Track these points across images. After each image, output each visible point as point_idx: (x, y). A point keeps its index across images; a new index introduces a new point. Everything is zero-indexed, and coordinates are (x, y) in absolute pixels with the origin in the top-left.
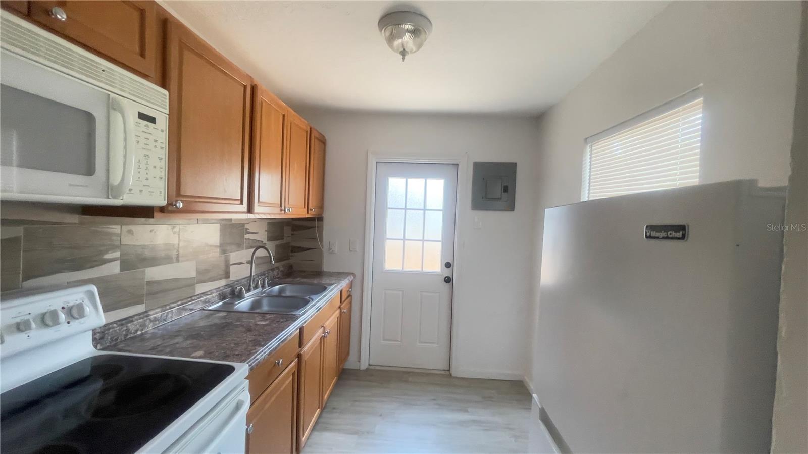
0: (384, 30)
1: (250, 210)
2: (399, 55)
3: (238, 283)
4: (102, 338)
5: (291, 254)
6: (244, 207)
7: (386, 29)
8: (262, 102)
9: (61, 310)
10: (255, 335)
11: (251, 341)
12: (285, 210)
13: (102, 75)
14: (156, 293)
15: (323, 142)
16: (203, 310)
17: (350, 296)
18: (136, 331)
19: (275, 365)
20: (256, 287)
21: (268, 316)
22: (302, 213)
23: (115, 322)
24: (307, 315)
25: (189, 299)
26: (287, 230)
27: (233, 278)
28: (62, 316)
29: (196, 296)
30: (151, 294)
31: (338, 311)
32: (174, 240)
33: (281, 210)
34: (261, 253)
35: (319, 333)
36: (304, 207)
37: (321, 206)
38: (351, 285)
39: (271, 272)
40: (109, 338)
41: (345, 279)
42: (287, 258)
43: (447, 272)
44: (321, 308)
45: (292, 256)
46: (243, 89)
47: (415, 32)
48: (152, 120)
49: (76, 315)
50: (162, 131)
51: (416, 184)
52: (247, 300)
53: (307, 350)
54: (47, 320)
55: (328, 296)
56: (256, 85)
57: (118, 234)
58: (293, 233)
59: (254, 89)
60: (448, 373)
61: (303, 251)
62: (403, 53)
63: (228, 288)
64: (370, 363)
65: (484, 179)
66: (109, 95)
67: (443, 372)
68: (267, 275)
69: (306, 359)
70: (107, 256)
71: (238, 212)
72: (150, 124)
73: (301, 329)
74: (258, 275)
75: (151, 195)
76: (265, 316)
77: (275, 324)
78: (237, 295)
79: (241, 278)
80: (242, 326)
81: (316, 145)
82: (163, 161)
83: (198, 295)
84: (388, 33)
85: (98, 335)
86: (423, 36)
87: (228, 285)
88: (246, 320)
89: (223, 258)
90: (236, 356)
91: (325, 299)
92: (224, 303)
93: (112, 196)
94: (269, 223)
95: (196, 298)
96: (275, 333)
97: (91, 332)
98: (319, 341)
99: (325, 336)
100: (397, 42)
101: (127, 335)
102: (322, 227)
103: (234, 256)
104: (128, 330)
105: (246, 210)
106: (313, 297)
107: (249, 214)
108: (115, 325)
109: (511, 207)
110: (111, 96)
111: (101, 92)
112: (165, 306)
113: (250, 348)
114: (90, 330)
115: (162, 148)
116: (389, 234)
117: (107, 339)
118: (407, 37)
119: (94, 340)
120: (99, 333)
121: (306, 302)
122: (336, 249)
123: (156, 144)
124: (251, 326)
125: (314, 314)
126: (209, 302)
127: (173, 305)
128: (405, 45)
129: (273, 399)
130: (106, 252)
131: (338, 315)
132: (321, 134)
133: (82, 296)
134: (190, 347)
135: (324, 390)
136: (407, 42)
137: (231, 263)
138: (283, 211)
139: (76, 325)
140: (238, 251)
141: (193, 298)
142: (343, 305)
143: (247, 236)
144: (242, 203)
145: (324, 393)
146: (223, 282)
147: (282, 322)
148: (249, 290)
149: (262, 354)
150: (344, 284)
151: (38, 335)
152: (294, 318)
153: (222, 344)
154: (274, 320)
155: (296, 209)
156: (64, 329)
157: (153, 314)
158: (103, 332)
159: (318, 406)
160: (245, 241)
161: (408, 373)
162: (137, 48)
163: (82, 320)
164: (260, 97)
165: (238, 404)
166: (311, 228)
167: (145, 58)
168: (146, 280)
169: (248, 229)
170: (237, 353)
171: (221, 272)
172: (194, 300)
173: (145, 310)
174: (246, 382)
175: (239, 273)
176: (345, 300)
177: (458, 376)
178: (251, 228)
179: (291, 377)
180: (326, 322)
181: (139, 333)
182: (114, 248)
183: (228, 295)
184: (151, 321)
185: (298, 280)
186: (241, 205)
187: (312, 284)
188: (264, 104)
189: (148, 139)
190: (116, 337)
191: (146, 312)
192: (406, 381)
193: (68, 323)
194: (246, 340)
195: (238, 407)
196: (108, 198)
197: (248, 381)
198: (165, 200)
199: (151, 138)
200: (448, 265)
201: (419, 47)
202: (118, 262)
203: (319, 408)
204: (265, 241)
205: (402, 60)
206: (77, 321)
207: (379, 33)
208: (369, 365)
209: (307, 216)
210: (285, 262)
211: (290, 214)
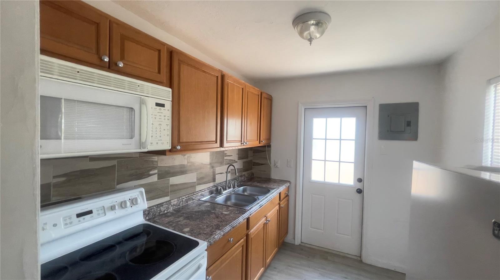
0: (296, 27)
1: (222, 145)
2: (307, 41)
3: (220, 184)
4: (148, 214)
5: (253, 167)
6: (218, 144)
7: (298, 26)
8: (228, 84)
9: (129, 200)
10: (219, 221)
11: (215, 225)
12: (243, 144)
13: (138, 89)
14: (175, 191)
15: (270, 99)
16: (199, 200)
17: (287, 196)
18: (164, 211)
19: (228, 241)
20: (230, 188)
21: (230, 208)
22: (256, 144)
23: (155, 206)
24: (253, 209)
25: (193, 194)
26: (250, 153)
27: (217, 182)
28: (128, 204)
29: (196, 192)
30: (173, 191)
31: (277, 207)
32: (185, 163)
33: (242, 144)
35: (263, 220)
36: (257, 140)
37: (269, 139)
38: (288, 188)
39: (240, 178)
40: (152, 213)
41: (283, 185)
42: (251, 169)
43: (359, 186)
44: (263, 205)
45: (253, 168)
46: (216, 78)
47: (317, 24)
48: (163, 105)
49: (135, 203)
50: (168, 110)
51: (334, 122)
52: (224, 195)
53: (254, 231)
54: (123, 205)
55: (269, 197)
56: (224, 75)
57: (156, 161)
58: (254, 154)
59: (223, 77)
60: (359, 259)
61: (260, 165)
62: (310, 40)
63: (214, 187)
64: (302, 241)
65: (388, 116)
66: (141, 97)
67: (355, 258)
68: (237, 179)
69: (252, 237)
70: (151, 172)
71: (215, 148)
72: (162, 108)
73: (248, 219)
74: (232, 180)
75: (162, 145)
76: (228, 208)
77: (232, 214)
78: (219, 192)
79: (222, 181)
80: (215, 213)
81: (265, 102)
82: (169, 126)
83: (198, 191)
84: (299, 28)
85: (147, 212)
86: (324, 26)
87: (214, 186)
88: (218, 210)
89: (212, 170)
90: (204, 235)
91: (266, 199)
92: (211, 197)
93: (142, 148)
94: (238, 150)
95: (196, 193)
96: (230, 221)
97: (142, 211)
98: (263, 226)
99: (266, 223)
100: (306, 33)
101: (160, 213)
102: (270, 151)
103: (218, 169)
104: (160, 210)
105: (219, 146)
106: (259, 197)
107: (221, 148)
108: (155, 207)
109: (415, 137)
110: (142, 98)
111: (137, 97)
112: (180, 197)
113: (213, 230)
114: (142, 210)
115: (168, 119)
116: (314, 156)
117: (151, 214)
118: (312, 28)
119: (144, 215)
120: (147, 211)
121: (255, 200)
122: (279, 165)
123: (165, 118)
124: (219, 214)
125: (257, 210)
126: (203, 195)
127: (183, 197)
128: (311, 34)
129: (227, 261)
130: (151, 170)
131: (278, 208)
132: (269, 95)
133: (138, 193)
134: (184, 225)
135: (267, 257)
136: (313, 32)
137: (216, 173)
138: (243, 145)
139: (135, 208)
140: (220, 166)
141: (194, 193)
142: (282, 202)
143: (225, 158)
144: (216, 142)
145: (267, 258)
147: (236, 214)
148: (226, 189)
149: (218, 235)
150: (282, 189)
151: (119, 212)
152: (244, 212)
153: (200, 225)
154: (232, 212)
155: (252, 142)
156: (129, 210)
157: (173, 202)
158: (149, 211)
159: (262, 266)
160: (225, 160)
161: (328, 253)
162: (157, 70)
163: (137, 206)
164: (228, 81)
165: (199, 266)
166: (265, 151)
167: (160, 74)
168: (170, 184)
169: (227, 154)
170: (205, 232)
171: (211, 178)
172: (195, 194)
173: (169, 200)
174: (205, 253)
175: (220, 179)
176: (284, 199)
177: (368, 263)
179: (241, 248)
180: (268, 213)
181: (166, 212)
182: (154, 168)
183: (214, 191)
184: (172, 206)
185: (255, 183)
186: (216, 144)
187: (263, 188)
188: (229, 84)
189: (161, 116)
190: (155, 214)
191: (170, 201)
192: (326, 259)
193: (131, 207)
194: (213, 224)
195: (199, 268)
196: (140, 149)
197: (207, 252)
198: (170, 146)
199: (163, 115)
200: (360, 180)
201: (322, 33)
202: (157, 175)
203: (263, 267)
204: (237, 160)
205: (310, 44)
206: (135, 206)
207: (294, 29)
208: (301, 242)
209: (259, 145)
210: (249, 172)
211: (248, 145)
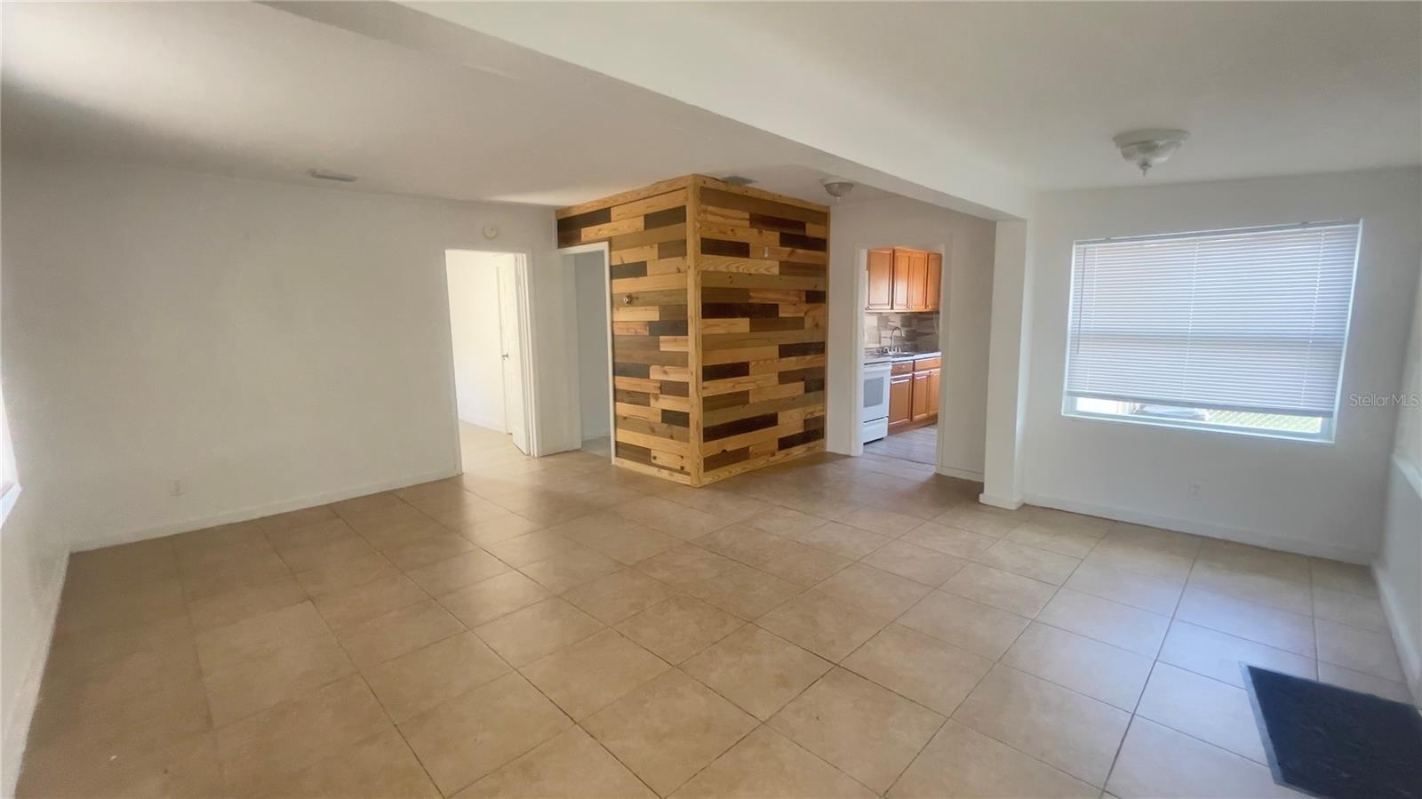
1: (892, 308)
5: (915, 336)
6: (890, 307)
22: (922, 309)
26: (914, 322)
27: (882, 345)
33: (910, 306)
34: (897, 333)
36: (925, 305)
37: (937, 304)
42: (914, 340)
45: (917, 339)
58: (917, 321)
61: (925, 335)
68: (900, 347)
71: (886, 309)
81: (933, 266)
87: (880, 347)
89: (878, 333)
94: (903, 317)
102: (938, 319)
103: (884, 333)
107: (891, 310)
137: (882, 335)
140: (885, 330)
144: (888, 303)
146: (878, 346)
148: (890, 351)
155: (917, 306)
160: (889, 324)
166: (932, 318)
169: (890, 319)
171: (877, 340)
175: (885, 341)
178: (892, 318)
183: (881, 351)
186: (887, 305)
204: (899, 327)
209: (925, 310)
210: (913, 343)
211: (915, 309)
